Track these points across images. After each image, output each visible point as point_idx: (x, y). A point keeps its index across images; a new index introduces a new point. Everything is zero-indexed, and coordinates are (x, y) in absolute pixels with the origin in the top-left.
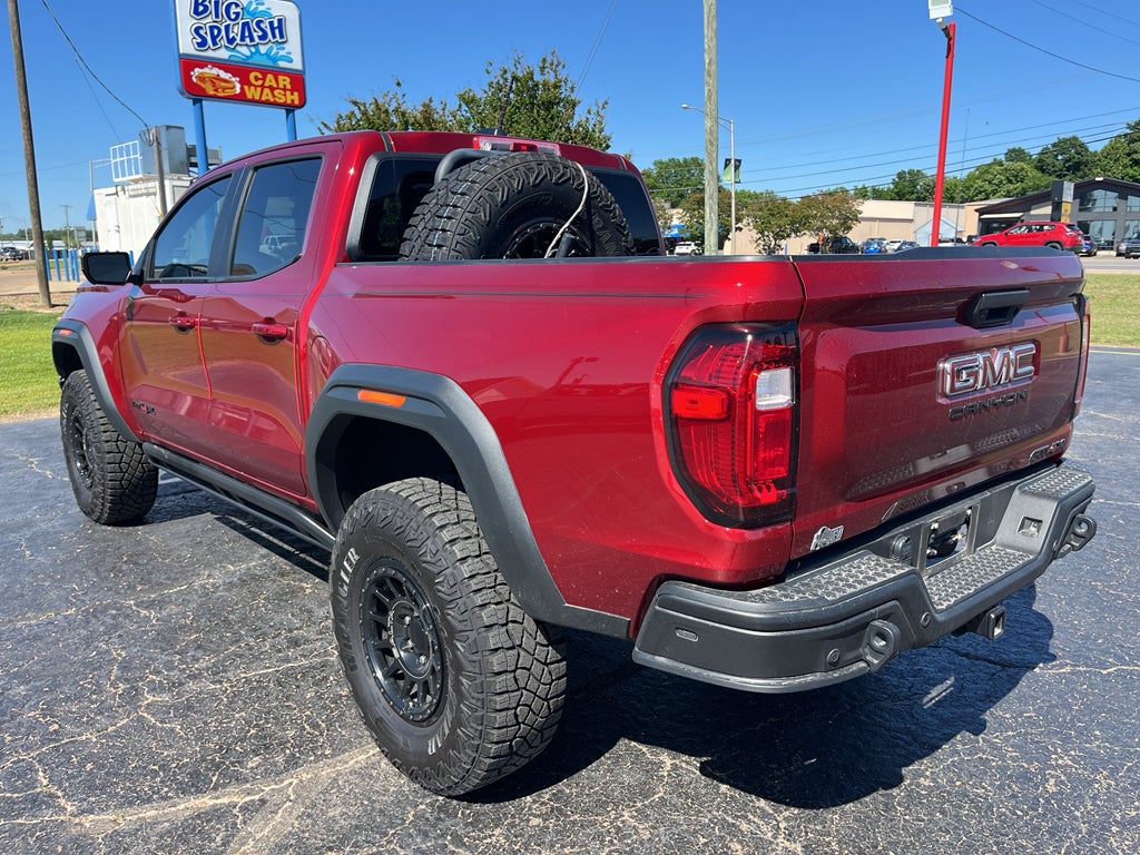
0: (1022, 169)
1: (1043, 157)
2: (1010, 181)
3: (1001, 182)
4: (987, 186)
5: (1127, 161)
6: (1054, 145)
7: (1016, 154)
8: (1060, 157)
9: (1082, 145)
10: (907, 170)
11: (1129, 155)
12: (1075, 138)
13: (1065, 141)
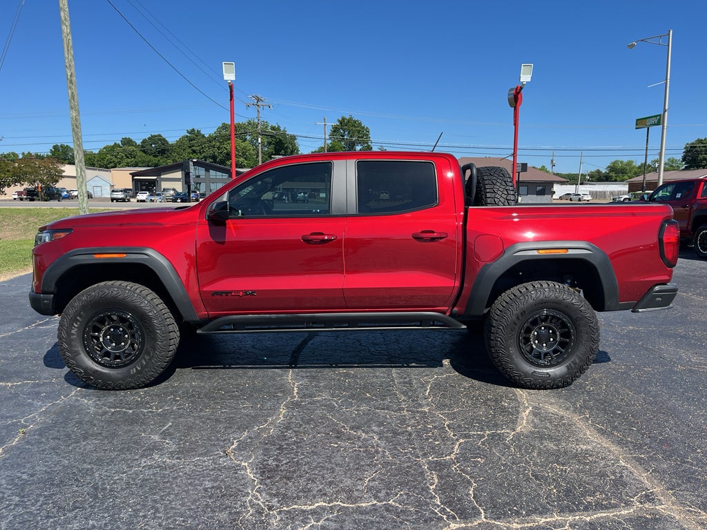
0: (133, 151)
1: (144, 145)
2: (127, 157)
3: (122, 157)
4: (114, 159)
5: (189, 150)
6: (149, 138)
7: (127, 142)
8: (153, 146)
9: (164, 140)
10: (59, 145)
11: (190, 147)
12: (160, 136)
13: (155, 136)
